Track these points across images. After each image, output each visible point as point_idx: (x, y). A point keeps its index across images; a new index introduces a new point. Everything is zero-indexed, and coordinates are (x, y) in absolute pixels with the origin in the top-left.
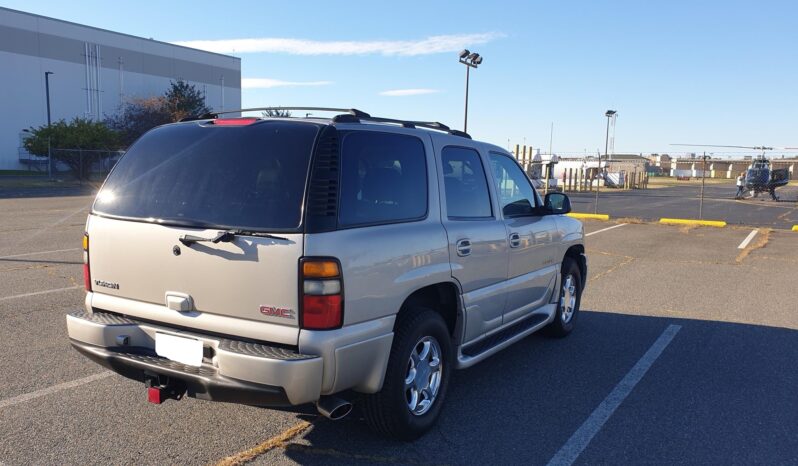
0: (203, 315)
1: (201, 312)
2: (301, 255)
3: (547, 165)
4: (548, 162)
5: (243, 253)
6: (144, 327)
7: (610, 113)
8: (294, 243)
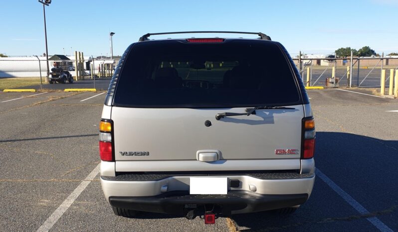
0: (228, 161)
1: (226, 160)
2: (303, 117)
3: (87, 63)
4: (87, 61)
5: (263, 119)
6: (176, 177)
7: (112, 34)
8: (298, 110)
